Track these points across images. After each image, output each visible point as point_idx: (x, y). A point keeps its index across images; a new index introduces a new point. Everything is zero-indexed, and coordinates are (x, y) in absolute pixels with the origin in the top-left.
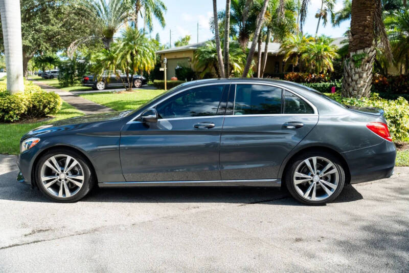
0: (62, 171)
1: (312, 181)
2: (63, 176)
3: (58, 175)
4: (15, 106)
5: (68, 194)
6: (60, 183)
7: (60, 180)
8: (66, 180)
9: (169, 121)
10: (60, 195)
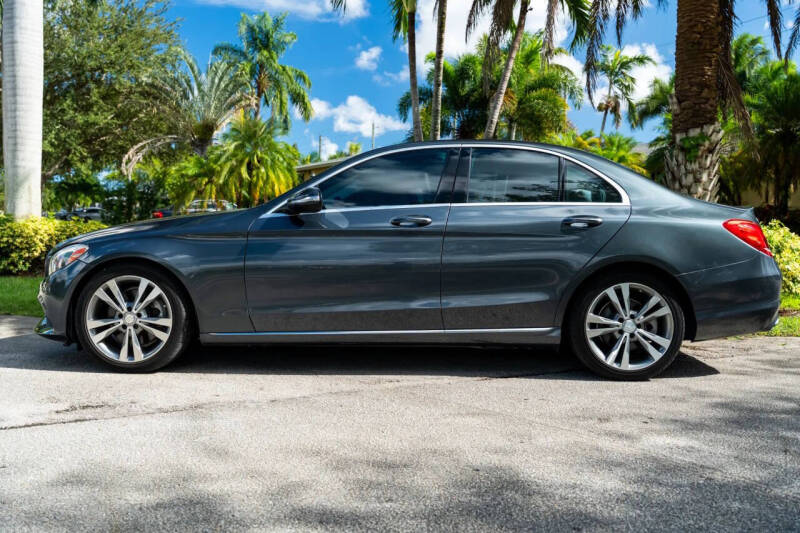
0: (130, 309)
1: (621, 332)
2: (130, 319)
3: (121, 316)
4: (21, 243)
5: (140, 356)
6: (124, 334)
7: (124, 327)
8: (136, 326)
9: (343, 213)
10: (123, 357)
